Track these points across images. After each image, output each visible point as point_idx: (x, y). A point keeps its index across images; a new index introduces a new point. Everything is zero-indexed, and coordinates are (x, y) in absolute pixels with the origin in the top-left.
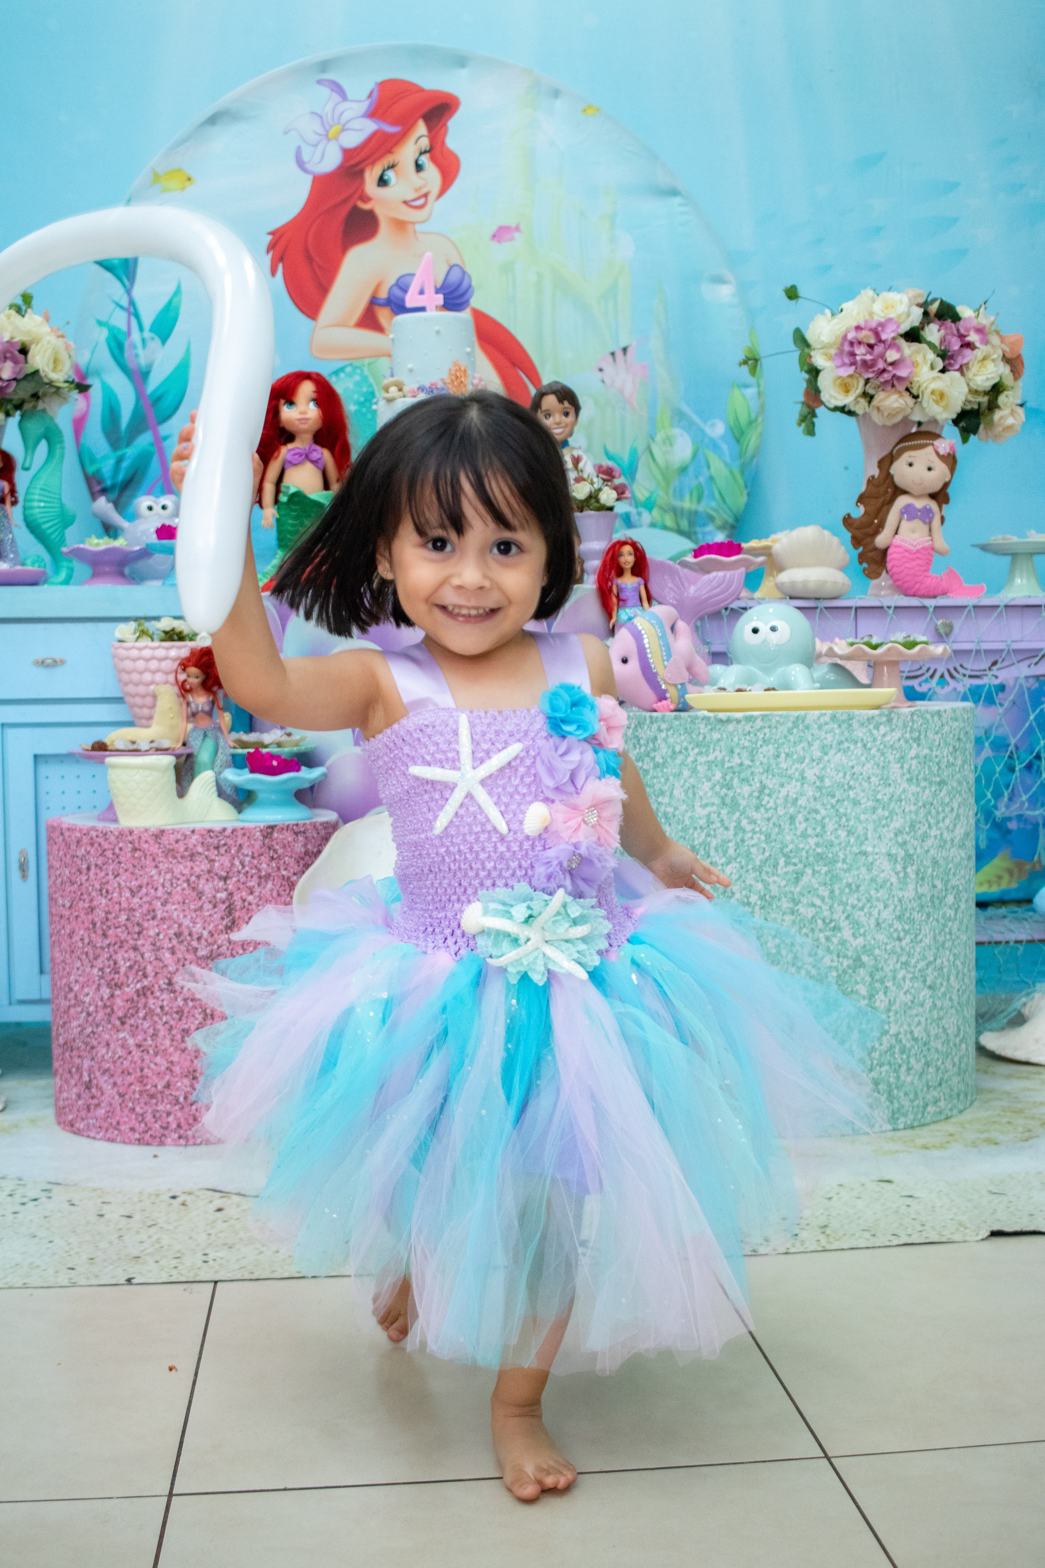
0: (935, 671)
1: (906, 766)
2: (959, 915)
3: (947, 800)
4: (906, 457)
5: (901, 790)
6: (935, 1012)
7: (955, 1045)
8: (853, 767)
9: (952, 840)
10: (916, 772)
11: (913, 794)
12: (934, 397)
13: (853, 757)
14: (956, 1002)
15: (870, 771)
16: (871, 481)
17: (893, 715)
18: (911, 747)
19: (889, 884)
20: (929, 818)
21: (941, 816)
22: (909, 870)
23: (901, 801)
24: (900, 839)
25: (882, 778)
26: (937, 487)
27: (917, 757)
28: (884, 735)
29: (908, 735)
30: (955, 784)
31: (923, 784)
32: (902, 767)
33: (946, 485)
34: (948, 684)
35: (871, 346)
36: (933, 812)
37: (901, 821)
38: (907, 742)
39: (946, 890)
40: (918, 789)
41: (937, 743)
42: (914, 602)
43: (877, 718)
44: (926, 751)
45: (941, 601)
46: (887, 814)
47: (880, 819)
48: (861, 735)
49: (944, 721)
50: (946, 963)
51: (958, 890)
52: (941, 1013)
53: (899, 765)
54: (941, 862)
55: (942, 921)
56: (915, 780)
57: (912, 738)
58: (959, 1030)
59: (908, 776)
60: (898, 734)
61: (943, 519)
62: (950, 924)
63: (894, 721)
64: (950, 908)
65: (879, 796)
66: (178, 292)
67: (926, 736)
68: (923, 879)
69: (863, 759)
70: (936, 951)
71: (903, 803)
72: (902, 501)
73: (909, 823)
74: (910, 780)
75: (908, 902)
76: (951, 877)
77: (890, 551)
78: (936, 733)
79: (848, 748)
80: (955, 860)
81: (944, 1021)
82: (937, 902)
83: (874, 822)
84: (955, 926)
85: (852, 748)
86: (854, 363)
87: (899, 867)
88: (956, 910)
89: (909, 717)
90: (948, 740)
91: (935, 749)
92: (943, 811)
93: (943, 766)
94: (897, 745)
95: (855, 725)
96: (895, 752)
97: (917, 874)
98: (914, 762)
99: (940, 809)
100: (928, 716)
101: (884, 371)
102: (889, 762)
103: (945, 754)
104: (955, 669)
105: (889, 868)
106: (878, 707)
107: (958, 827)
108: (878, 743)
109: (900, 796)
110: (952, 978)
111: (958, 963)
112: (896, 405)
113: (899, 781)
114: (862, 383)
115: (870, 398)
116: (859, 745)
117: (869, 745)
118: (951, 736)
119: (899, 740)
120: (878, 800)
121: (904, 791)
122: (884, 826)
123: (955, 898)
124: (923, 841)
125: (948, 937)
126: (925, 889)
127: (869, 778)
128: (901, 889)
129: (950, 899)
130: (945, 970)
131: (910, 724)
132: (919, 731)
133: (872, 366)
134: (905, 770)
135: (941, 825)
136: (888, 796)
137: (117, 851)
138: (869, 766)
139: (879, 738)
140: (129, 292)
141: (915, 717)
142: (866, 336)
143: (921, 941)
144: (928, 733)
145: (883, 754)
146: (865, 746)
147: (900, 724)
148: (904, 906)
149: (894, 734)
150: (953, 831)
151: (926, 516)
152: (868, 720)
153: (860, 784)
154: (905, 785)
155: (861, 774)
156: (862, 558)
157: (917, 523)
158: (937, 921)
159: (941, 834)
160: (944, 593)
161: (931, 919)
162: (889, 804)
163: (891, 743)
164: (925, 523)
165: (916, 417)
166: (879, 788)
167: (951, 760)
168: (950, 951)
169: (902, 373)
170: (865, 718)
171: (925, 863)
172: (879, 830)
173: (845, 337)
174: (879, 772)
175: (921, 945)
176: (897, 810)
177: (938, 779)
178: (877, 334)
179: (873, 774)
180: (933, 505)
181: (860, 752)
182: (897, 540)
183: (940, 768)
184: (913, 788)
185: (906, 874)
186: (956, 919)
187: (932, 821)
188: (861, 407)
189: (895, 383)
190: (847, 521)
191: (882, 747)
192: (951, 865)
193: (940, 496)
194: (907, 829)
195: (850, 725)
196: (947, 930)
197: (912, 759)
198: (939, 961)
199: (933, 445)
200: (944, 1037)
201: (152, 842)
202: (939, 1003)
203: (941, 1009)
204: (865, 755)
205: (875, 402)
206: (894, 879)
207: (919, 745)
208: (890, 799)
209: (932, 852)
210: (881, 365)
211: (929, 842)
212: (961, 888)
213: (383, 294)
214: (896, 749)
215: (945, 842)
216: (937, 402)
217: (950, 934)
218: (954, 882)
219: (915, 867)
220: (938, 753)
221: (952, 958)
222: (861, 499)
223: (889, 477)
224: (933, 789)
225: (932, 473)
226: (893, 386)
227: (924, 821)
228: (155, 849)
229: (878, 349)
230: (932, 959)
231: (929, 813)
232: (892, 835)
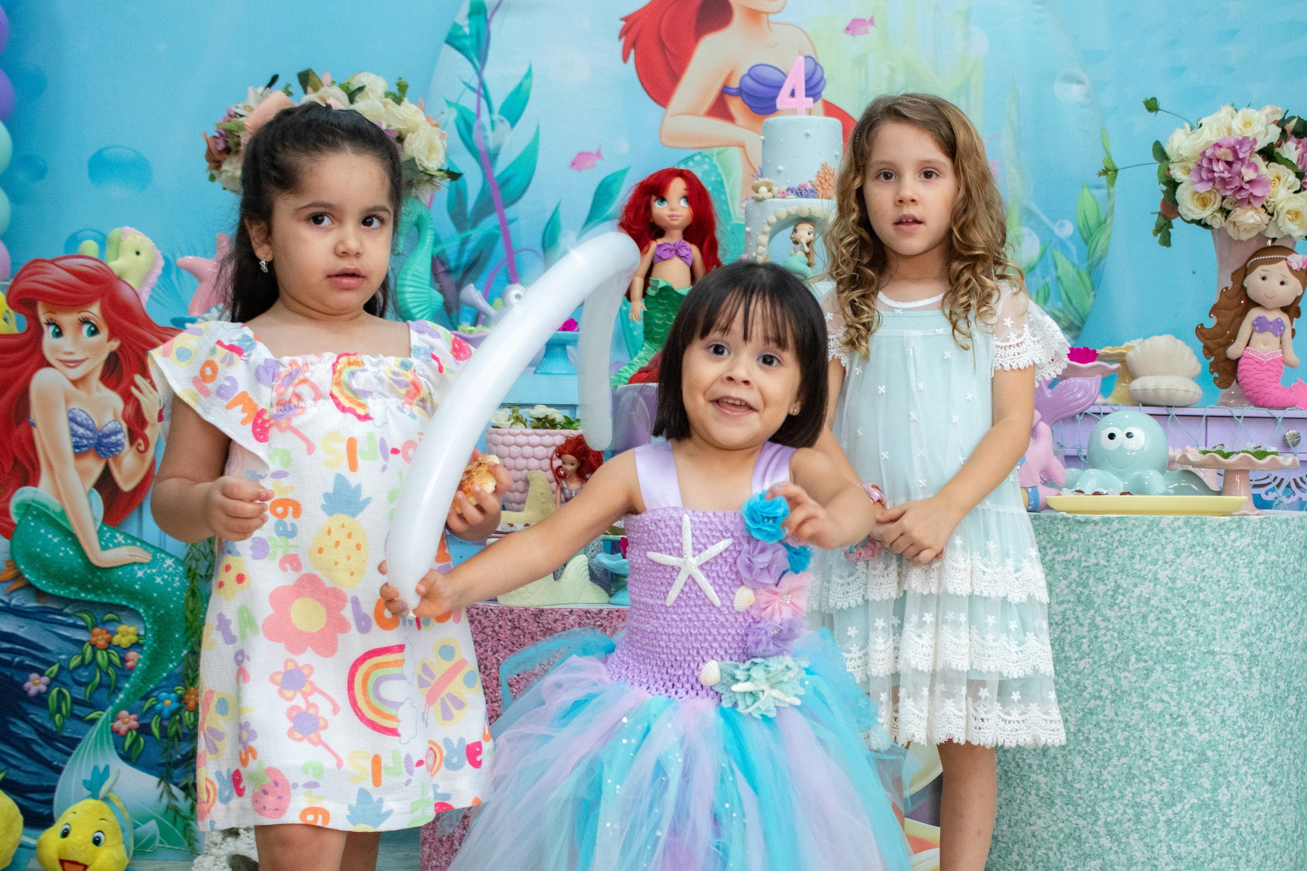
0: (1282, 479)
1: (1254, 571)
2: (1301, 716)
3: (1292, 605)
4: (1260, 271)
5: (1249, 593)
6: (1274, 808)
7: (1293, 841)
8: (1203, 570)
9: (1296, 643)
10: (1264, 577)
11: (1260, 598)
12: (1289, 216)
13: (1204, 561)
14: (1294, 800)
15: (1221, 575)
16: (1224, 293)
17: (1243, 522)
18: (1260, 553)
19: (1234, 683)
20: (1275, 621)
21: (1287, 619)
22: (1254, 670)
23: (1248, 604)
24: (1246, 640)
25: (1231, 582)
26: (1289, 300)
27: (1264, 562)
28: (1234, 541)
29: (1256, 542)
30: (1300, 590)
31: (1270, 588)
32: (1250, 572)
33: (1298, 299)
34: (1294, 493)
35: (1229, 164)
36: (1279, 615)
37: (1248, 623)
38: (1255, 548)
39: (1288, 691)
40: (1265, 594)
41: (1284, 550)
42: (1263, 412)
43: (1227, 524)
44: (1274, 557)
45: (1289, 413)
46: (1234, 616)
47: (1228, 621)
48: (1212, 540)
49: (1292, 528)
50: (1286, 762)
51: (1300, 691)
52: (1280, 809)
53: (1247, 570)
54: (1285, 664)
55: (1284, 720)
56: (1262, 585)
57: (1260, 544)
58: (1297, 826)
59: (1256, 580)
60: (1247, 540)
61: (1293, 331)
62: (1291, 723)
63: (1244, 527)
64: (1292, 709)
65: (1228, 599)
66: (529, 75)
67: (1274, 542)
68: (1266, 679)
69: (1213, 562)
70: (1276, 749)
71: (1250, 606)
72: (1254, 314)
73: (1255, 626)
74: (1257, 585)
75: (1252, 701)
76: (1293, 678)
77: (1241, 362)
78: (1284, 540)
79: (1200, 551)
80: (1298, 663)
81: (1282, 817)
82: (1279, 702)
83: (1223, 623)
84: (1296, 727)
85: (1204, 552)
86: (1212, 180)
87: (1244, 668)
88: (1298, 711)
89: (1258, 525)
90: (1295, 547)
91: (1282, 555)
92: (1288, 615)
93: (1289, 572)
94: (1246, 551)
95: (1207, 530)
96: (1244, 557)
97: (1262, 675)
98: (1262, 567)
99: (1285, 613)
100: (1277, 524)
101: (1241, 188)
102: (1238, 566)
103: (1291, 561)
104: (1301, 479)
105: (1235, 668)
107: (1302, 631)
108: (1229, 547)
109: (1247, 599)
110: (1292, 776)
111: (1297, 761)
112: (1252, 221)
113: (1247, 585)
114: (1219, 198)
115: (1226, 213)
116: (1210, 549)
117: (1219, 550)
118: (1298, 543)
119: (1249, 546)
120: (1226, 603)
121: (1251, 595)
122: (1231, 628)
123: (1297, 699)
124: (1268, 643)
125: (1289, 736)
126: (1268, 689)
127: (1218, 581)
128: (1246, 688)
129: (1292, 700)
130: (1285, 768)
131: (1259, 531)
132: (1268, 538)
133: (1229, 183)
134: (1253, 575)
135: (1286, 628)
136: (1236, 599)
137: (497, 628)
138: (1218, 569)
139: (1230, 543)
140: (479, 74)
141: (1264, 524)
142: (1225, 154)
143: (1263, 740)
144: (1276, 540)
145: (1233, 559)
146: (1216, 550)
147: (1250, 530)
148: (1248, 705)
149: (1243, 540)
150: (1296, 635)
151: (1277, 329)
152: (1220, 525)
153: (1210, 586)
154: (1252, 589)
155: (1211, 577)
156: (1214, 367)
157: (1268, 335)
158: (1279, 720)
159: (1286, 637)
160: (1293, 405)
161: (1274, 718)
162: (1237, 606)
163: (1241, 548)
164: (1276, 335)
165: (1271, 234)
166: (1228, 591)
167: (1297, 566)
168: (1291, 749)
169: (1257, 192)
170: (1217, 524)
171: (1269, 664)
172: (1227, 631)
173: (1203, 154)
174: (1228, 575)
175: (1263, 742)
176: (1245, 613)
177: (1284, 584)
178: (1235, 152)
179: (1223, 577)
180: (1285, 318)
181: (1211, 556)
182: (1251, 351)
183: (1286, 574)
184: (1261, 593)
185: (1251, 673)
186: (1296, 720)
187: (1277, 624)
188: (1218, 221)
189: (1251, 200)
190: (1200, 331)
191: (1232, 551)
192: (1294, 668)
193: (1292, 310)
194: (1253, 631)
195: (1202, 530)
196: (1288, 729)
197: (1260, 564)
198: (1279, 759)
199: (1286, 259)
200: (1282, 832)
201: (531, 621)
202: (1278, 799)
203: (1280, 805)
204: (1216, 559)
205: (1232, 217)
206: (1239, 679)
207: (1267, 551)
208: (1238, 602)
209: (1276, 654)
210: (1237, 183)
211: (1274, 644)
212: (1302, 690)
213: (735, 84)
214: (1245, 554)
215: (1289, 645)
216: (1292, 220)
217: (1291, 733)
218: (1297, 683)
219: (1259, 668)
220: (1285, 560)
221: (1292, 756)
222: (1215, 310)
223: (1244, 289)
224: (1279, 594)
225: (1284, 287)
226: (1249, 203)
227: (1269, 624)
228: (534, 627)
229: (1237, 167)
230: (1273, 756)
231: (1275, 616)
232: (1239, 636)
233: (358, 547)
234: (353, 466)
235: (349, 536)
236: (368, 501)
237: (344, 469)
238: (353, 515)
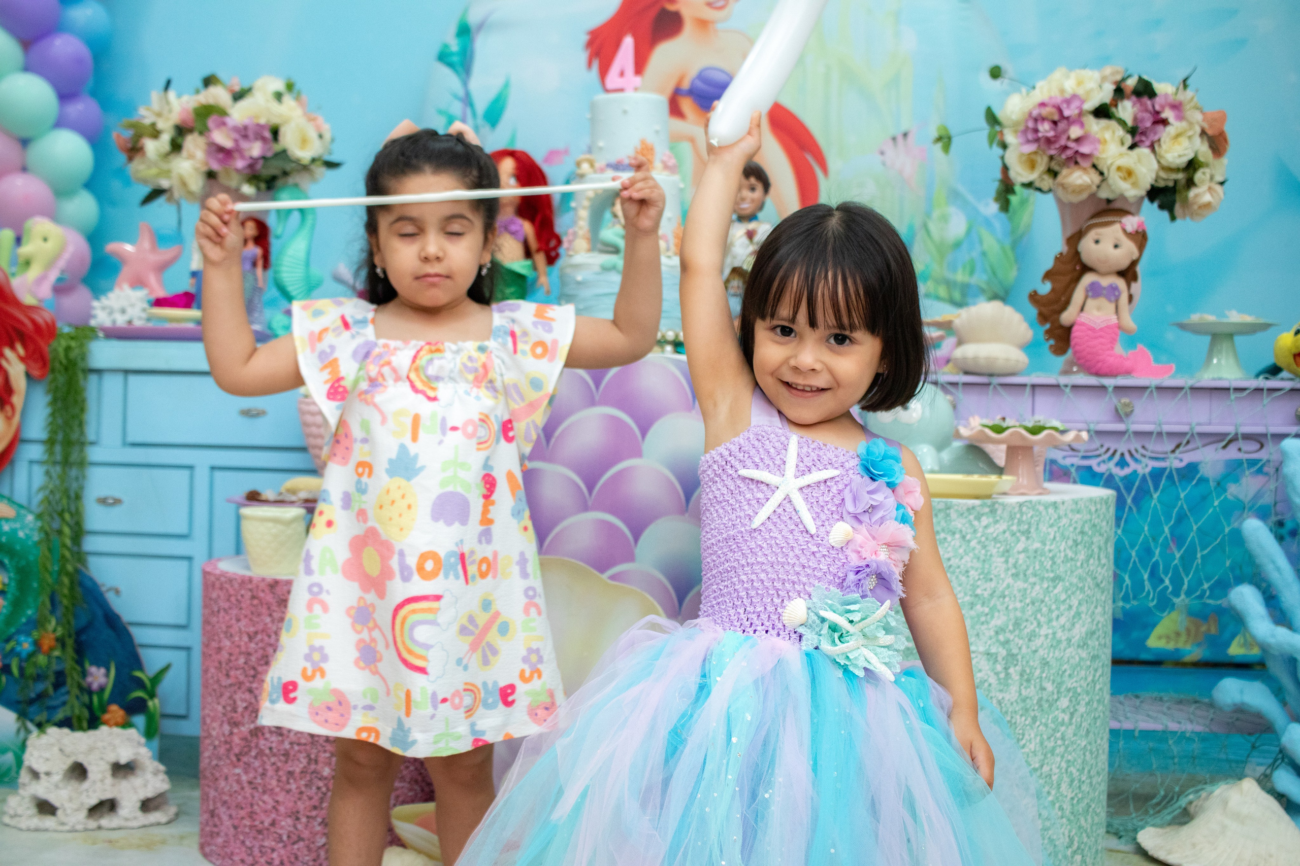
0: (1115, 451)
1: (1011, 561)
2: (1077, 719)
3: (1063, 597)
4: (1092, 235)
5: (1005, 585)
7: (1065, 857)
8: (949, 559)
9: (1069, 640)
10: (1024, 567)
11: (1019, 591)
12: (1120, 174)
13: (950, 549)
14: (1067, 813)
15: (969, 564)
16: (1059, 259)
17: (997, 506)
18: (1018, 541)
19: (986, 684)
20: (1039, 616)
21: (1054, 615)
22: (1011, 670)
23: (1004, 597)
24: (1001, 638)
25: (982, 573)
26: (1124, 264)
27: (1025, 550)
28: (986, 527)
29: (1014, 528)
30: (1075, 580)
31: (1032, 580)
32: (1007, 562)
33: (1134, 263)
34: (1128, 465)
35: (1055, 123)
36: (1045, 610)
37: (1004, 618)
38: (1013, 534)
39: (1058, 692)
40: (1026, 585)
41: (1052, 536)
42: (1093, 381)
43: (978, 509)
44: (1037, 545)
45: (1121, 381)
46: (987, 610)
47: (978, 616)
48: (959, 526)
49: (1062, 513)
50: (1056, 770)
51: (1075, 692)
52: (1048, 824)
53: (1003, 559)
54: (1053, 663)
55: (1053, 726)
56: (1021, 576)
57: (1019, 531)
58: (1071, 841)
59: (1014, 571)
60: (1002, 526)
61: (1131, 298)
62: (1063, 729)
63: (999, 512)
64: (1064, 711)
65: (979, 591)
66: (507, 85)
67: (1037, 529)
68: (1028, 681)
69: (961, 551)
70: (1042, 757)
71: (1007, 599)
72: (1088, 279)
73: (1013, 621)
74: (1015, 576)
75: (1008, 705)
76: (1066, 678)
77: (1075, 329)
78: (1051, 526)
79: (945, 539)
80: (1072, 661)
81: (1050, 832)
82: (1046, 706)
83: (972, 618)
84: (1071, 730)
85: (949, 539)
86: (1037, 140)
87: (999, 668)
88: (1072, 714)
89: (1017, 509)
90: (1067, 533)
91: (1048, 543)
92: (1058, 609)
93: (1059, 561)
94: (1001, 538)
95: (953, 515)
96: (998, 545)
97: (1021, 675)
98: (1022, 556)
99: (1054, 607)
100: (1041, 508)
101: (1065, 148)
102: (991, 555)
103: (1062, 548)
104: (1137, 451)
105: (987, 668)
106: (977, 497)
107: (1077, 626)
108: (979, 535)
109: (1003, 592)
110: (1064, 787)
111: (1072, 769)
112: (1079, 182)
113: (1002, 576)
114: (1046, 159)
115: (1053, 174)
116: (957, 536)
117: (968, 537)
118: (1071, 529)
119: (1004, 532)
120: (977, 596)
121: (1008, 586)
122: (983, 623)
123: (1071, 701)
124: (1030, 640)
125: (1059, 742)
126: (1031, 691)
127: (967, 572)
128: (1001, 691)
129: (1064, 702)
130: (1054, 778)
131: (1018, 516)
132: (1029, 524)
133: (1055, 142)
134: (1010, 565)
135: (1054, 623)
136: (989, 592)
138: (967, 558)
139: (981, 530)
140: (465, 84)
141: (1024, 509)
142: (1051, 114)
143: (1023, 747)
144: (1041, 526)
145: (984, 547)
146: (964, 537)
147: (1006, 515)
148: (1004, 710)
149: (997, 526)
150: (1070, 630)
151: (1112, 294)
152: (968, 510)
153: (957, 577)
154: (1010, 580)
155: (959, 567)
156: (1049, 333)
157: (1102, 301)
158: (1046, 725)
159: (1054, 633)
160: (1128, 372)
161: (1038, 723)
162: (989, 600)
163: (995, 535)
164: (1110, 301)
165: (1104, 194)
166: (979, 583)
167: (1070, 554)
168: (1062, 757)
169: (1084, 149)
170: (965, 508)
171: (1031, 663)
172: (977, 627)
173: (1030, 114)
174: (979, 565)
175: (1023, 750)
176: (999, 607)
177: (1052, 575)
178: (1060, 111)
179: (972, 567)
180: (1121, 283)
181: (958, 544)
182: (1084, 318)
183: (1054, 563)
184: (1020, 584)
185: (1008, 675)
186: (1071, 724)
187: (1042, 619)
188: (1047, 183)
189: (1079, 160)
190: (1034, 297)
191: (983, 539)
192: (1066, 666)
193: (1128, 274)
194: (1011, 627)
195: (948, 515)
196: (1059, 735)
197: (1019, 553)
198: (1046, 769)
199: (1120, 222)
200: (1051, 849)
202: (1045, 813)
203: (1048, 819)
204: (964, 547)
205: (1060, 178)
206: (993, 680)
207: (1028, 538)
208: (992, 595)
209: (1041, 652)
210: (1063, 142)
211: (1038, 642)
212: (1079, 690)
213: (686, 85)
214: (1000, 542)
215: (1059, 642)
216: (1124, 179)
217: (1063, 738)
218: (1070, 683)
219: (1018, 668)
220: (1053, 547)
221: (1064, 765)
222: (1048, 275)
223: (1077, 254)
224: (1045, 585)
225: (1118, 252)
226: (1076, 163)
227: (1032, 619)
229: (1062, 125)
230: (1037, 765)
231: (1040, 610)
232: (992, 633)
233: (409, 507)
234: (415, 438)
235: (403, 497)
236: (422, 468)
237: (407, 440)
238: (409, 479)
